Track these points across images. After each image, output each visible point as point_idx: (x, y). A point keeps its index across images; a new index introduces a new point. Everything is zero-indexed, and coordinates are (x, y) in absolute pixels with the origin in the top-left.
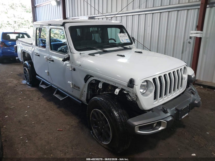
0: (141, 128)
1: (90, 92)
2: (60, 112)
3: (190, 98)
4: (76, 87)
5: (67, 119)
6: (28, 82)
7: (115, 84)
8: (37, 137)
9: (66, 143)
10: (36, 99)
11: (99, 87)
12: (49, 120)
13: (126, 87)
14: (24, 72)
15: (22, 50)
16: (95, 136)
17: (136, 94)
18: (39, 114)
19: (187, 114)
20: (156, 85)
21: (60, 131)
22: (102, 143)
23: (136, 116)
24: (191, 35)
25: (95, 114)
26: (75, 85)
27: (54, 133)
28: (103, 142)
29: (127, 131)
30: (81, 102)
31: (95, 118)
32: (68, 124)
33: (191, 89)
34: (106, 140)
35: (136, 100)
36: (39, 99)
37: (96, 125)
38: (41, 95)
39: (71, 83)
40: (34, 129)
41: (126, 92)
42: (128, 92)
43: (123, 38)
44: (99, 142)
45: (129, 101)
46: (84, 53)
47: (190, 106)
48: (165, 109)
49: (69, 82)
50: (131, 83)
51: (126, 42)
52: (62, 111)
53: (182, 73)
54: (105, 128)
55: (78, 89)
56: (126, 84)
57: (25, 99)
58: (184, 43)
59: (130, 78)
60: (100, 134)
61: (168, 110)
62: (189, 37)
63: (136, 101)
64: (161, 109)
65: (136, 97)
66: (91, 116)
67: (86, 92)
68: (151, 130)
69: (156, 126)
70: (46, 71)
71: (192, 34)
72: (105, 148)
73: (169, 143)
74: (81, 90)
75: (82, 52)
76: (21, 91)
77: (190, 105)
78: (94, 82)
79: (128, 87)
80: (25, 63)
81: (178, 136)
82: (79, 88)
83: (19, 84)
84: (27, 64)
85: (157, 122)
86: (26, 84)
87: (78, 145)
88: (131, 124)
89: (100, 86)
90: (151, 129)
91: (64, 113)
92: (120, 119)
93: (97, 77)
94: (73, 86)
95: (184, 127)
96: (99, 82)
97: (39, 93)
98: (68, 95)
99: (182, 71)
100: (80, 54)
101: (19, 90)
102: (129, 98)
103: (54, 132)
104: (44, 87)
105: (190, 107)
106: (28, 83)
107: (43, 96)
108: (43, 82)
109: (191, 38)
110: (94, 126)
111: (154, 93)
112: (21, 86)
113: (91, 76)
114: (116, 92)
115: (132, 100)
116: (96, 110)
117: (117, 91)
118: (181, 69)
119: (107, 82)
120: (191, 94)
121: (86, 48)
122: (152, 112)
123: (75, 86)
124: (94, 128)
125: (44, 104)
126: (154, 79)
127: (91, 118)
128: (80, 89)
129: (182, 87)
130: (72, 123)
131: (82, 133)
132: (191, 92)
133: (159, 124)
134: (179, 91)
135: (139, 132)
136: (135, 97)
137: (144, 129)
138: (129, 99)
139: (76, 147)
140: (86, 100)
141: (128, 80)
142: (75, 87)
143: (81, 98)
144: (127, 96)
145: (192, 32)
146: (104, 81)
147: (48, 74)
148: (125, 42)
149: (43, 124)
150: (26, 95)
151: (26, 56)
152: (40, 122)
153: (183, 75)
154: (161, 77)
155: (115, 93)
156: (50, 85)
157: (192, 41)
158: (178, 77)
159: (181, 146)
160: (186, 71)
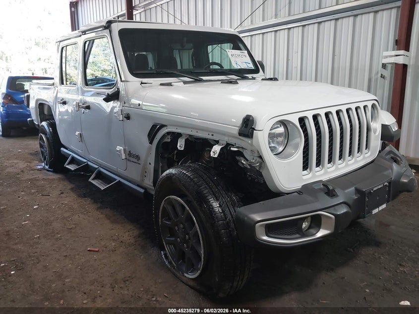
0: (271, 229)
1: (161, 165)
2: (101, 216)
3: (390, 171)
4: (132, 156)
5: (113, 229)
6: (47, 165)
7: (212, 135)
8: (38, 265)
9: (101, 277)
10: (55, 193)
11: (178, 147)
12: (73, 231)
13: (236, 138)
14: (40, 144)
15: (37, 100)
16: (170, 263)
17: (258, 152)
18: (54, 220)
19: (384, 206)
20: (307, 133)
21: (92, 252)
22: (185, 277)
23: (258, 202)
24: (385, 61)
25: (169, 208)
26: (130, 151)
27: (77, 257)
28: (186, 275)
29: (239, 241)
30: (142, 191)
31: (169, 219)
32: (114, 240)
33: (390, 152)
34: (192, 268)
35: (260, 166)
36: (62, 193)
37: (171, 236)
38: (69, 186)
39: (121, 148)
40: (37, 248)
41: (236, 149)
42: (240, 150)
43: (238, 60)
44: (178, 275)
45: (244, 169)
46: (149, 82)
47: (389, 186)
48: (331, 188)
49: (119, 148)
50: (248, 126)
51: (244, 66)
52: (106, 215)
53: (368, 117)
54: (189, 239)
55: (136, 161)
56: (235, 130)
57: (33, 194)
58: (370, 80)
59: (244, 115)
60: (181, 256)
61: (338, 191)
62: (381, 65)
63: (261, 171)
64: (321, 189)
65: (260, 160)
66: (160, 216)
67: (153, 165)
68: (298, 235)
69: (310, 227)
70: (77, 133)
71: (386, 57)
72: (189, 286)
73: (343, 278)
74: (142, 161)
75: (144, 80)
76: (30, 180)
77: (390, 183)
78: (169, 140)
79: (239, 135)
80: (42, 126)
81: (366, 262)
82: (138, 157)
83: (28, 168)
84: (46, 127)
85: (312, 216)
86: (44, 169)
87: (127, 281)
88: (246, 218)
89: (181, 145)
90: (298, 233)
91: (109, 219)
92: (223, 211)
93: (175, 126)
94: (128, 157)
95: (378, 244)
96: (179, 135)
97: (65, 183)
98: (118, 179)
99: (367, 111)
100: (142, 83)
101: (26, 178)
102: (242, 161)
103: (78, 254)
104: (72, 167)
105: (389, 190)
106: (47, 167)
107: (72, 189)
108: (73, 158)
109: (384, 66)
110: (169, 237)
111: (303, 154)
112: (32, 172)
113: (162, 126)
114: (214, 152)
115: (249, 167)
116: (169, 198)
117: (216, 150)
118: (365, 107)
119: (194, 133)
120: (392, 163)
121: (155, 72)
122: (299, 194)
123: (130, 154)
124: (169, 243)
125: (69, 201)
126: (302, 120)
127: (160, 220)
128: (139, 159)
129: (369, 149)
130: (123, 237)
131: (142, 257)
132: (392, 158)
133: (317, 221)
134: (362, 157)
135: (265, 238)
136: (258, 159)
137: (278, 234)
138: (243, 164)
139: (122, 286)
140: (152, 185)
141: (240, 122)
142: (130, 157)
143: (143, 180)
144: (238, 158)
145: (386, 54)
146: (189, 132)
147: (80, 139)
148: (242, 68)
149: (57, 239)
150: (38, 187)
151: (46, 112)
152: (53, 234)
153: (371, 124)
154: (319, 118)
155: (212, 154)
156: (85, 162)
157: (387, 73)
158: (360, 123)
159: (373, 284)
160: (376, 115)
